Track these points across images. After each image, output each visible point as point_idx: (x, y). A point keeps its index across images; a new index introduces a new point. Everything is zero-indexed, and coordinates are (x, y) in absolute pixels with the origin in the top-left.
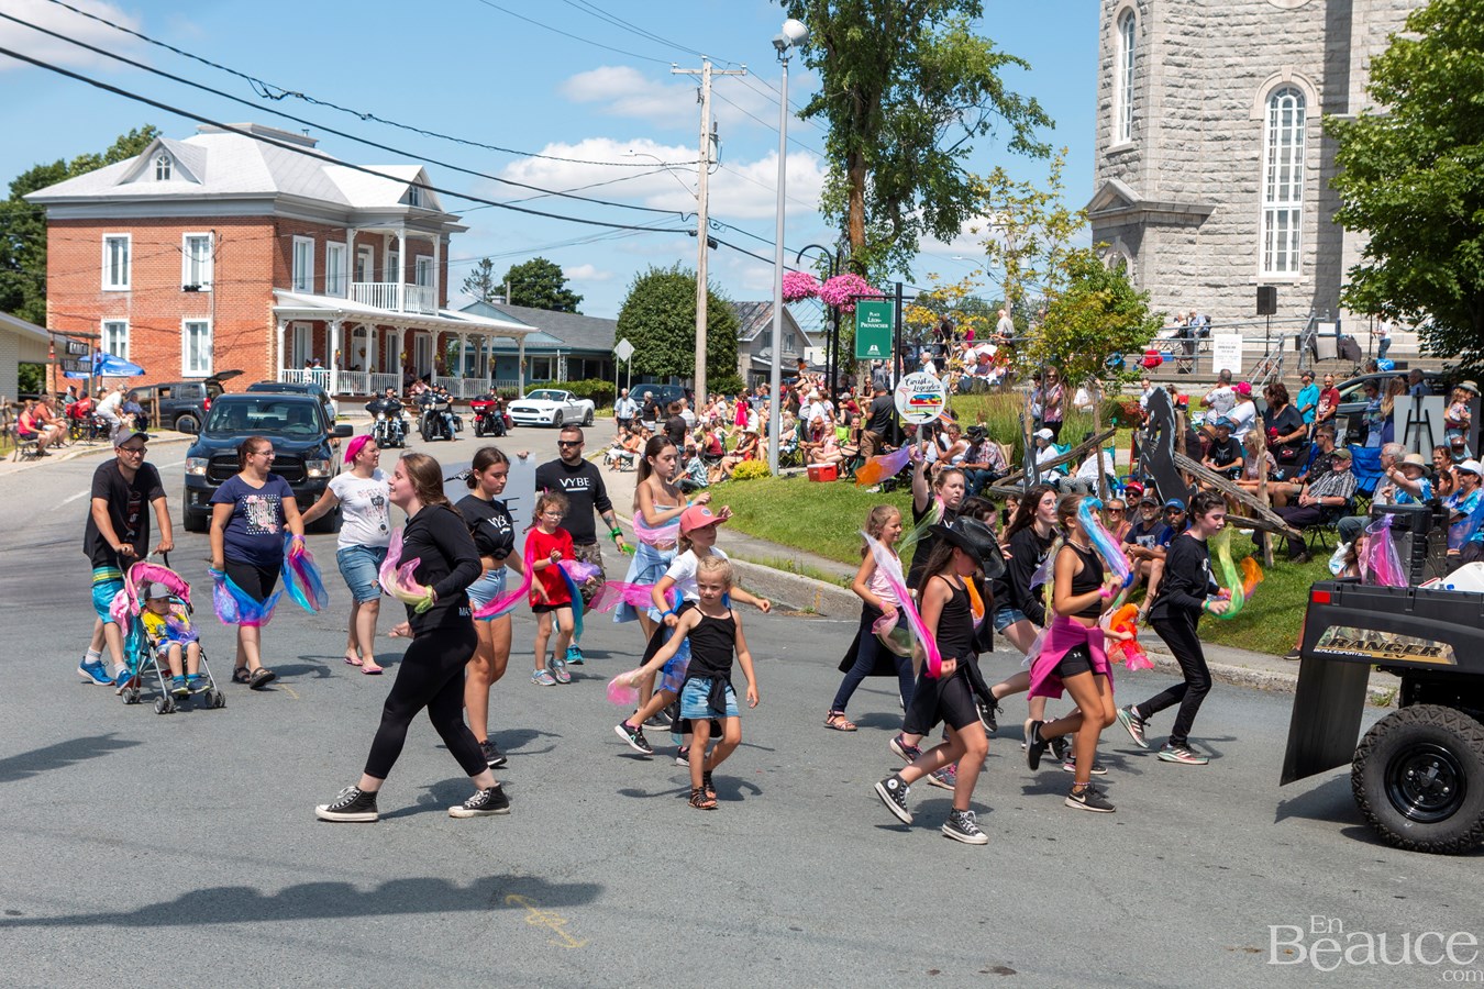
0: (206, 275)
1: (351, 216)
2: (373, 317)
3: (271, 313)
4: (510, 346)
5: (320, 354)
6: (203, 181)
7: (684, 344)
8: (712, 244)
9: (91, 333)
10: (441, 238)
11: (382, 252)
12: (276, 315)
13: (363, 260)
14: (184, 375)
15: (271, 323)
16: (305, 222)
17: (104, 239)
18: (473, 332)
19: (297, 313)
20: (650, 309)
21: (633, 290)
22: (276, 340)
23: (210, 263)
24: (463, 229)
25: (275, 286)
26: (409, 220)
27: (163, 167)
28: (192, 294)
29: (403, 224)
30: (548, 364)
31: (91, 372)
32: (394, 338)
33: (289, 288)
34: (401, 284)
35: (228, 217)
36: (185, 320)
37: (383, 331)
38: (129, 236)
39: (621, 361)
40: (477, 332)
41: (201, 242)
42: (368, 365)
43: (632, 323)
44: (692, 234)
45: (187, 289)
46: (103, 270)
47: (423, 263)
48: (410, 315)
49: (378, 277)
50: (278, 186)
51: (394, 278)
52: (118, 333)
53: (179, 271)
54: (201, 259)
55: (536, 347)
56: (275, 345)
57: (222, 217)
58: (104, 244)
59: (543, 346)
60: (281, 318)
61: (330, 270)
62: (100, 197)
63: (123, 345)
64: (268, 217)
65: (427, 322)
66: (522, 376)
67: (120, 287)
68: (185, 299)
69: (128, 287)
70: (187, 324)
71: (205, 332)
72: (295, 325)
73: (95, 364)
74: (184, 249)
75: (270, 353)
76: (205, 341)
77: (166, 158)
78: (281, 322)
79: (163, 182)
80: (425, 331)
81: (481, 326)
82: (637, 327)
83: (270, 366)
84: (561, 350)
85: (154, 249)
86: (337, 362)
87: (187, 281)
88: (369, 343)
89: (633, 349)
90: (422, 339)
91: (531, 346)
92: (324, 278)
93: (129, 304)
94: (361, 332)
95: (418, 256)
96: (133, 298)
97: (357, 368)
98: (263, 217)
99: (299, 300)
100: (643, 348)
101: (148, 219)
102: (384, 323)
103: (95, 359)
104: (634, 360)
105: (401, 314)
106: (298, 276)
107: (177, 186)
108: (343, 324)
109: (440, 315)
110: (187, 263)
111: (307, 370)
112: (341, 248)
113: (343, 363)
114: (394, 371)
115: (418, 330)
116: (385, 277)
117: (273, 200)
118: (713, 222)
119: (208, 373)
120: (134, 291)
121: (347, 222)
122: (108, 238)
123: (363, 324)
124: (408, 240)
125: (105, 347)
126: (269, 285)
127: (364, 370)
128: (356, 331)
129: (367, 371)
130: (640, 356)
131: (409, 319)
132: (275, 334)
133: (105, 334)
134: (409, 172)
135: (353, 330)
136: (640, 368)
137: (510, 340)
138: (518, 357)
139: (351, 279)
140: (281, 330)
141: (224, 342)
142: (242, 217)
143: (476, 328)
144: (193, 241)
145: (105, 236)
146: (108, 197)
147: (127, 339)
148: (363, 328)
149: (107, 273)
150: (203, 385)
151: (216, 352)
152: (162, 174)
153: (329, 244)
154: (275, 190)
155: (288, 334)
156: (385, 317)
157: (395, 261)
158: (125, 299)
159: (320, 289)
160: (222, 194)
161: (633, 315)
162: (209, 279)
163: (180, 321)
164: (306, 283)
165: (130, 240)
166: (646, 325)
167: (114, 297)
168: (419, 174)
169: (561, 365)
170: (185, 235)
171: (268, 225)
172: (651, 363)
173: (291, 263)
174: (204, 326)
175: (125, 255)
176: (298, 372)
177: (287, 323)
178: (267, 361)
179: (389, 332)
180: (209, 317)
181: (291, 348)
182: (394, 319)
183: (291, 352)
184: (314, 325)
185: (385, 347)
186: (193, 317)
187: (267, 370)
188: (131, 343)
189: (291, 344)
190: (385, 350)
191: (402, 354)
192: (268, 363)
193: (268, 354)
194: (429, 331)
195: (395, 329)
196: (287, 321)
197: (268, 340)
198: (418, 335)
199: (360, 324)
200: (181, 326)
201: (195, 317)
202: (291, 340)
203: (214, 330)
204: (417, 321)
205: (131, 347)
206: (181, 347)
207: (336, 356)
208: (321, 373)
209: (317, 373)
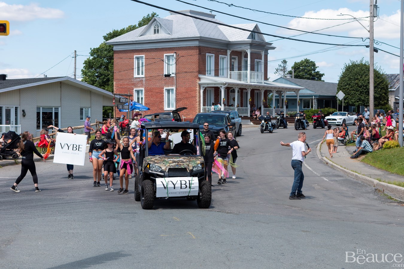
0: (172, 70)
1: (228, 45)
2: (238, 85)
3: (198, 84)
4: (294, 95)
6: (172, 33)
7: (366, 92)
8: (376, 50)
9: (128, 94)
10: (265, 52)
11: (241, 58)
12: (200, 85)
13: (234, 62)
14: (165, 110)
15: (198, 88)
16: (211, 48)
17: (135, 58)
18: (278, 90)
19: (208, 84)
20: (351, 78)
21: (344, 71)
22: (200, 95)
23: (174, 66)
24: (274, 48)
25: (199, 74)
26: (252, 45)
27: (156, 29)
28: (167, 78)
29: (249, 47)
30: (309, 102)
31: (129, 109)
32: (247, 93)
33: (205, 74)
34: (249, 71)
35: (181, 47)
36: (165, 88)
37: (242, 90)
38: (144, 56)
39: (339, 100)
40: (280, 90)
41: (171, 57)
42: (236, 104)
43: (344, 84)
44: (367, 47)
45: (166, 76)
46: (134, 69)
47: (258, 62)
48: (253, 84)
49: (240, 69)
50: (200, 34)
51: (246, 69)
52: (140, 94)
53: (162, 69)
54: (171, 64)
55: (304, 95)
56: (200, 97)
57: (179, 47)
58: (135, 59)
59: (307, 95)
60: (202, 86)
61: (221, 66)
62: (133, 41)
63: (142, 98)
64: (196, 46)
65: (259, 86)
66: (298, 107)
67: (141, 76)
68: (165, 80)
69: (143, 76)
70: (166, 89)
71: (172, 93)
72: (207, 89)
73: (130, 106)
74: (165, 60)
75: (198, 100)
76: (173, 96)
77: (158, 25)
78: (202, 88)
79: (156, 34)
80: (259, 90)
81: (281, 87)
82: (346, 85)
83: (198, 105)
84: (314, 96)
85: (154, 61)
86: (224, 103)
87: (166, 73)
88: (236, 95)
89: (344, 95)
90: (257, 93)
91: (302, 95)
92: (218, 70)
93: (144, 82)
94: (233, 91)
95: (256, 60)
96: (145, 80)
97: (232, 105)
98: (195, 46)
99: (208, 79)
100: (349, 94)
101: (151, 49)
102: (242, 87)
103: (130, 104)
104: (345, 99)
105: (249, 83)
106: (208, 69)
107: (162, 35)
108: (226, 88)
109: (265, 83)
110: (165, 66)
111: (213, 107)
112: (225, 57)
113: (226, 103)
114: (247, 106)
115: (256, 90)
116: (243, 68)
117: (198, 39)
118: (376, 42)
119: (174, 109)
120: (146, 77)
121: (227, 47)
122: (136, 57)
123: (234, 87)
124: (252, 54)
125: (135, 99)
126: (197, 74)
128: (231, 90)
129: (236, 107)
130: (347, 97)
132: (200, 92)
133: (135, 95)
134: (251, 26)
135: (230, 90)
136: (347, 103)
137: (293, 92)
138: (296, 99)
139: (229, 70)
140: (202, 91)
141: (180, 97)
142: (187, 47)
143: (279, 88)
144: (168, 57)
145: (135, 56)
146: (136, 41)
147: (143, 97)
148: (234, 89)
149: (136, 71)
150: (172, 113)
151: (177, 100)
152: (156, 31)
153: (220, 56)
154: (199, 36)
155: (204, 92)
156: (242, 85)
157: (246, 62)
158: (142, 80)
159: (217, 74)
160: (178, 38)
161: (344, 81)
162: (174, 72)
163: (163, 88)
164: (211, 72)
165: (144, 57)
166: (350, 85)
167: (138, 80)
168: (255, 27)
169: (315, 102)
170: (165, 55)
171: (197, 50)
172: (352, 100)
173: (205, 64)
174: (172, 90)
175: (142, 63)
176: (208, 108)
177: (204, 88)
178: (197, 103)
179: (244, 91)
180: (174, 86)
181: (206, 98)
182: (246, 85)
183: (206, 100)
184: (215, 89)
185: (243, 96)
186: (168, 87)
187: (196, 107)
188: (145, 97)
189: (206, 96)
190: (243, 98)
191: (249, 99)
192: (197, 104)
193: (197, 101)
194: (260, 90)
195: (247, 89)
196: (204, 87)
197: (197, 95)
198: (256, 91)
199: (232, 87)
200: (164, 90)
201: (169, 87)
202: (206, 95)
203: (176, 92)
204: (255, 86)
205: (145, 99)
206: (164, 98)
207: (223, 101)
208: (217, 108)
209: (216, 108)
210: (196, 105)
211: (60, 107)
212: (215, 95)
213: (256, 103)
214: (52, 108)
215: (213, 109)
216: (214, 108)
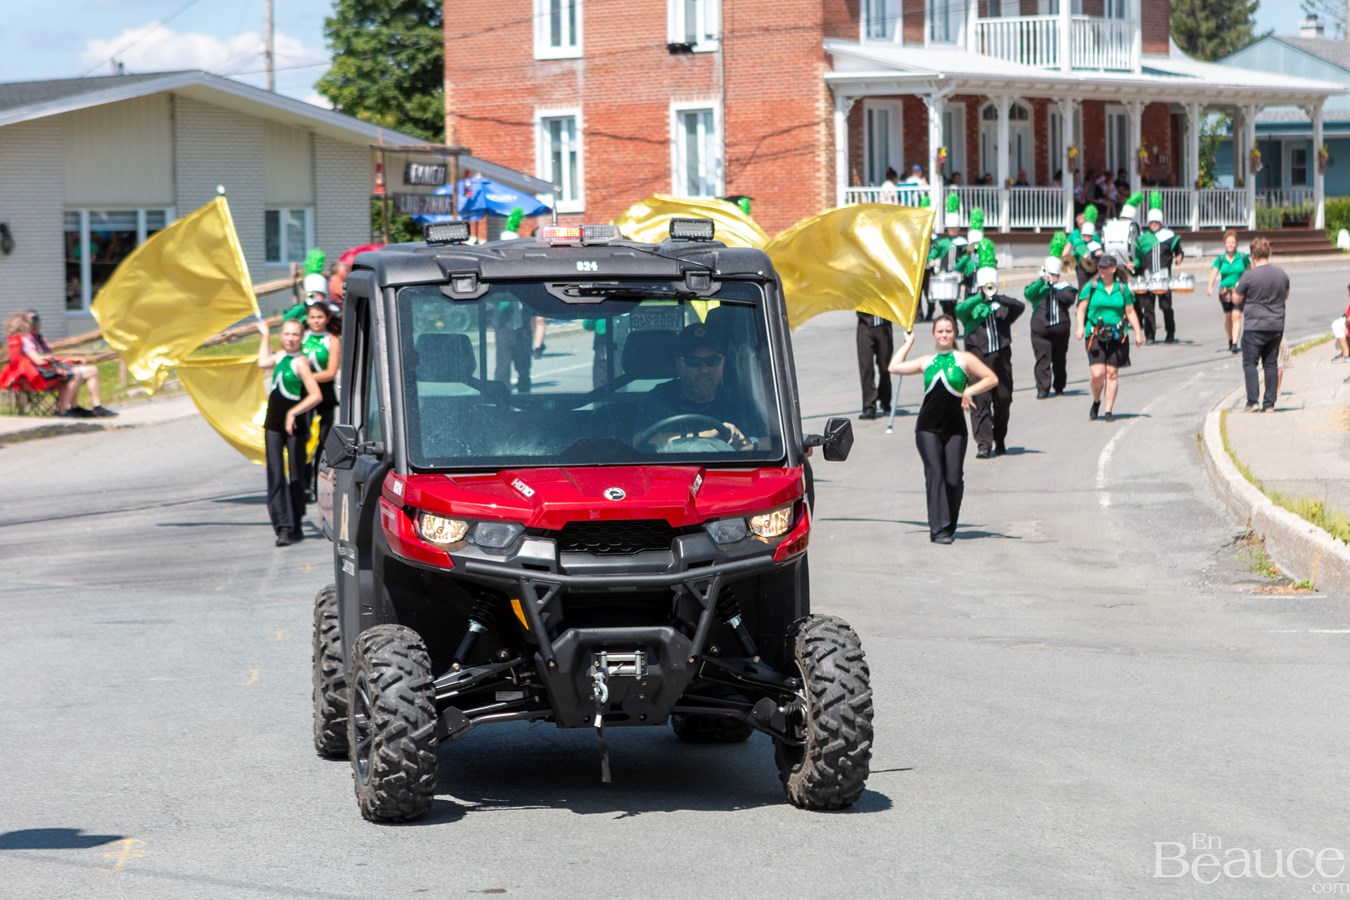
0: (708, 21)
2: (1009, 83)
3: (822, 86)
5: (916, 157)
12: (831, 89)
15: (821, 105)
18: (1214, 100)
19: (868, 83)
22: (831, 135)
25: (827, 36)
28: (683, 57)
32: (1061, 121)
33: (855, 37)
34: (1066, 17)
36: (675, 106)
37: (1037, 109)
40: (1223, 100)
42: (1003, 170)
45: (675, 49)
46: (536, 20)
48: (1083, 75)
49: (1029, 5)
52: (564, 135)
53: (662, 18)
56: (831, 144)
60: (840, 94)
63: (573, 155)
65: (1118, 87)
67: (565, 50)
68: (671, 67)
69: (577, 51)
70: (679, 112)
71: (709, 129)
72: (867, 105)
75: (822, 158)
76: (711, 146)
78: (840, 101)
80: (1118, 103)
81: (1228, 88)
83: (823, 183)
86: (941, 168)
87: (676, 34)
88: (1003, 132)
90: (1121, 117)
91: (1338, 119)
92: (922, 15)
93: (580, 80)
94: (991, 114)
96: (586, 71)
97: (986, 180)
99: (874, 59)
102: (1033, 93)
103: (460, 191)
105: (1066, 73)
106: (873, 14)
108: (951, 100)
109: (1147, 71)
111: (889, 187)
115: (1110, 102)
116: (1043, 4)
120: (587, 57)
125: (543, 162)
126: (815, 35)
127: (996, 184)
129: (1002, 185)
131: (1078, 83)
132: (830, 125)
133: (542, 139)
135: (982, 109)
137: (1293, 108)
138: (1310, 141)
139: (974, 13)
140: (841, 116)
141: (748, 149)
143: (1220, 92)
147: (579, 144)
149: (542, 26)
151: (732, 164)
155: (853, 124)
156: (1032, 82)
158: (574, 72)
159: (915, 34)
162: (714, 29)
163: (666, 107)
164: (888, 25)
167: (555, 69)
174: (708, 112)
176: (872, 193)
177: (852, 103)
178: (818, 175)
179: (1051, 110)
180: (716, 97)
181: (861, 148)
182: (1051, 84)
183: (861, 156)
184: (905, 105)
185: (1045, 136)
186: (687, 99)
187: (817, 190)
188: (586, 151)
189: (862, 141)
190: (1046, 143)
191: (1069, 149)
192: (819, 179)
193: (819, 163)
194: (1124, 101)
195: (1056, 103)
196: (849, 98)
197: (817, 136)
198: (1110, 110)
199: (985, 98)
200: (668, 117)
201: (692, 99)
202: (861, 133)
203: (726, 122)
204: (1098, 85)
205: (586, 159)
206: (669, 155)
207: (939, 159)
208: (913, 192)
209: (906, 193)
210: (817, 182)
211: (168, 205)
212: (906, 135)
213: (1111, 163)
214: (135, 214)
215: (893, 198)
216: (899, 193)
